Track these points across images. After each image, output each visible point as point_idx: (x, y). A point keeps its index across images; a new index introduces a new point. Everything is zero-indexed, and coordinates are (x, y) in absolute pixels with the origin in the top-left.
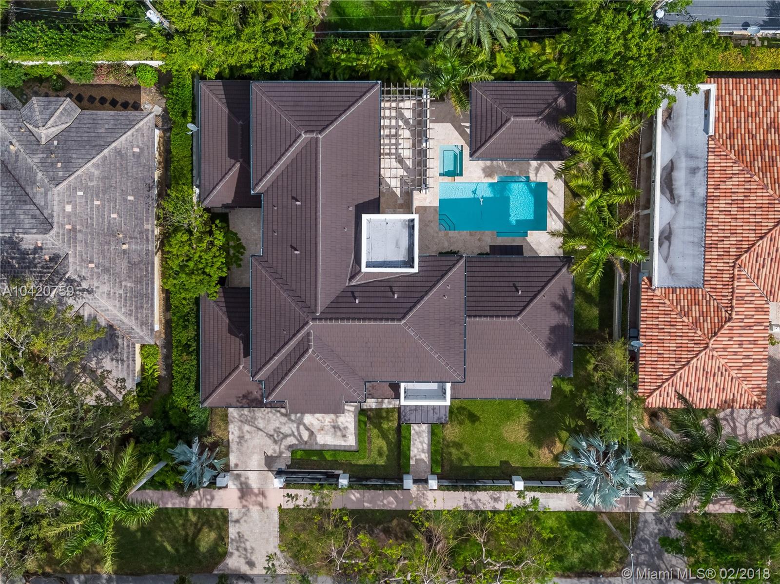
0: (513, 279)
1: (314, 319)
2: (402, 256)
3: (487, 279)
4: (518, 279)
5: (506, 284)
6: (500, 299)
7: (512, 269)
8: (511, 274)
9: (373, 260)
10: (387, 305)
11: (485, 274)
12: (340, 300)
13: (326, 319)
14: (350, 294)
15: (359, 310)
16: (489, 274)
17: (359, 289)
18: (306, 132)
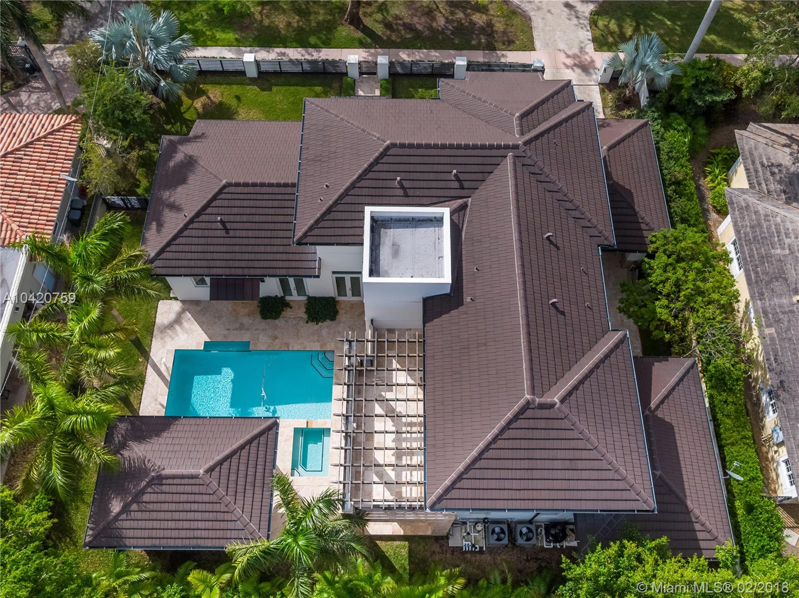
0: (227, 241)
1: (516, 147)
2: (389, 236)
3: (266, 241)
4: (221, 241)
5: (238, 233)
6: (248, 211)
7: (228, 256)
8: (230, 249)
9: (432, 229)
10: (411, 168)
11: (269, 249)
12: (479, 176)
13: (499, 147)
14: (466, 184)
15: (452, 160)
16: (262, 249)
17: (453, 193)
18: (552, 406)
